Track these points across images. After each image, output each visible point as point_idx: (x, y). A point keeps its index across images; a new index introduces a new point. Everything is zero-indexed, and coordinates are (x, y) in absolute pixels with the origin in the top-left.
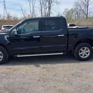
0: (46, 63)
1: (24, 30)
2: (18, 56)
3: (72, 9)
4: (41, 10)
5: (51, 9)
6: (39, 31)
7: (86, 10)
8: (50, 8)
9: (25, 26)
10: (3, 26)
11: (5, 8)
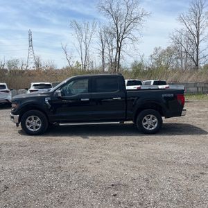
0: (96, 135)
1: (70, 91)
2: (60, 124)
3: (169, 47)
4: (103, 52)
5: (121, 52)
6: (89, 92)
7: (196, 52)
8: (120, 48)
9: (71, 86)
10: (33, 84)
11: (31, 46)
